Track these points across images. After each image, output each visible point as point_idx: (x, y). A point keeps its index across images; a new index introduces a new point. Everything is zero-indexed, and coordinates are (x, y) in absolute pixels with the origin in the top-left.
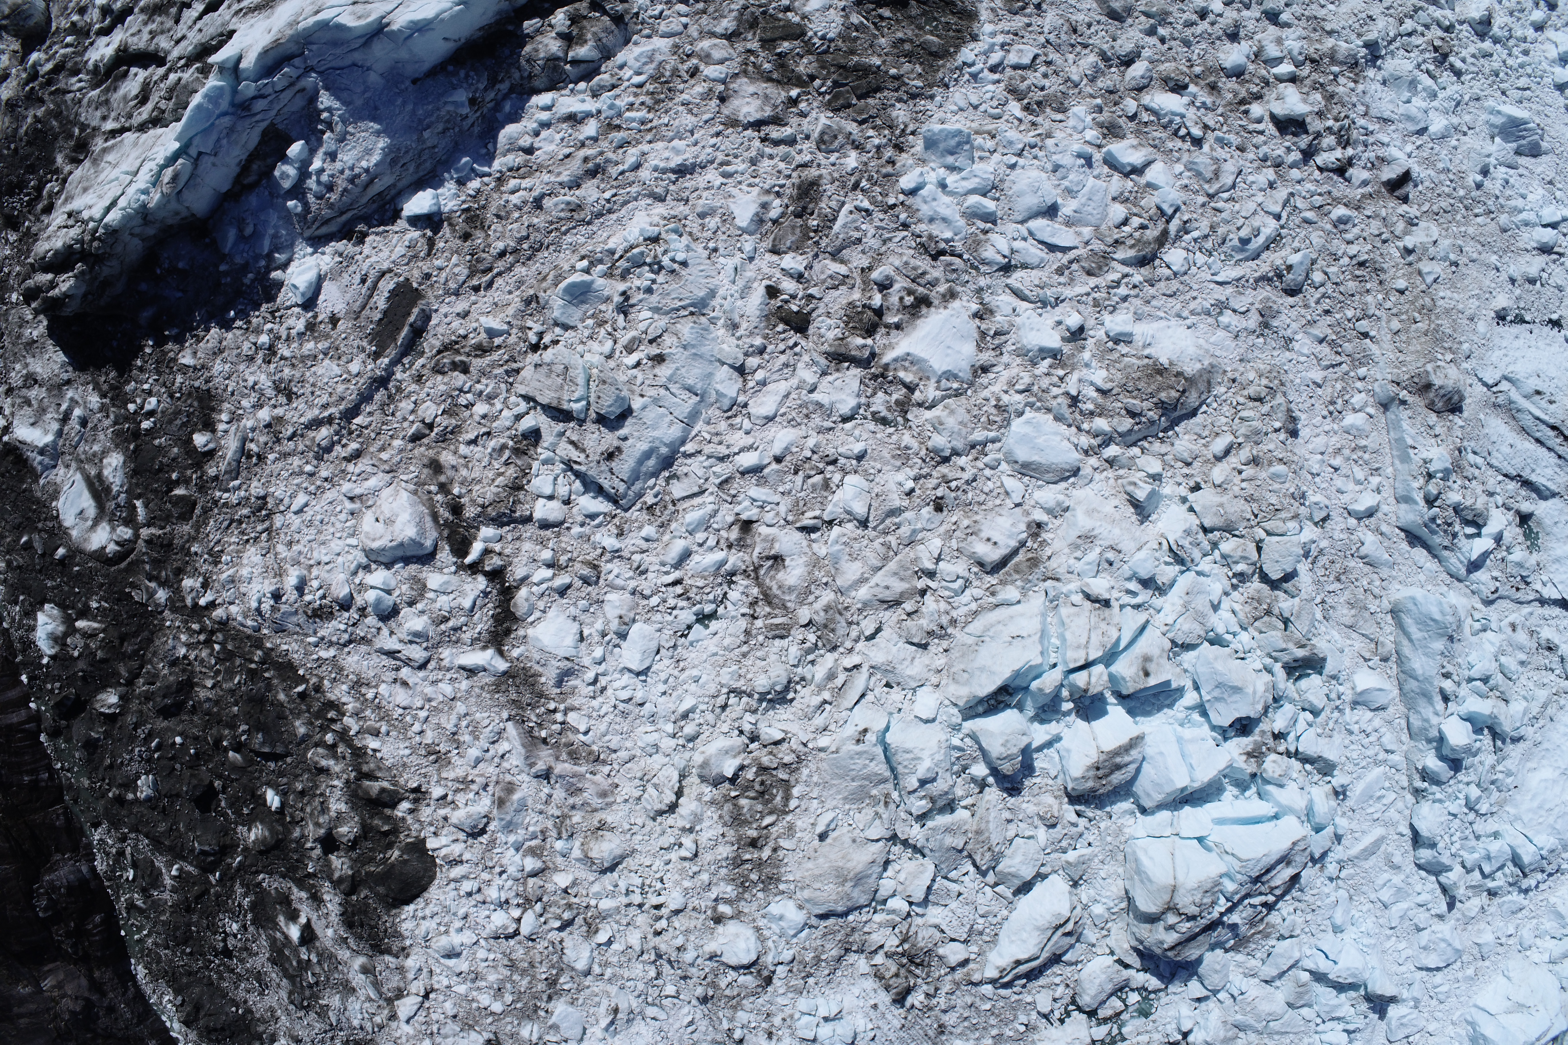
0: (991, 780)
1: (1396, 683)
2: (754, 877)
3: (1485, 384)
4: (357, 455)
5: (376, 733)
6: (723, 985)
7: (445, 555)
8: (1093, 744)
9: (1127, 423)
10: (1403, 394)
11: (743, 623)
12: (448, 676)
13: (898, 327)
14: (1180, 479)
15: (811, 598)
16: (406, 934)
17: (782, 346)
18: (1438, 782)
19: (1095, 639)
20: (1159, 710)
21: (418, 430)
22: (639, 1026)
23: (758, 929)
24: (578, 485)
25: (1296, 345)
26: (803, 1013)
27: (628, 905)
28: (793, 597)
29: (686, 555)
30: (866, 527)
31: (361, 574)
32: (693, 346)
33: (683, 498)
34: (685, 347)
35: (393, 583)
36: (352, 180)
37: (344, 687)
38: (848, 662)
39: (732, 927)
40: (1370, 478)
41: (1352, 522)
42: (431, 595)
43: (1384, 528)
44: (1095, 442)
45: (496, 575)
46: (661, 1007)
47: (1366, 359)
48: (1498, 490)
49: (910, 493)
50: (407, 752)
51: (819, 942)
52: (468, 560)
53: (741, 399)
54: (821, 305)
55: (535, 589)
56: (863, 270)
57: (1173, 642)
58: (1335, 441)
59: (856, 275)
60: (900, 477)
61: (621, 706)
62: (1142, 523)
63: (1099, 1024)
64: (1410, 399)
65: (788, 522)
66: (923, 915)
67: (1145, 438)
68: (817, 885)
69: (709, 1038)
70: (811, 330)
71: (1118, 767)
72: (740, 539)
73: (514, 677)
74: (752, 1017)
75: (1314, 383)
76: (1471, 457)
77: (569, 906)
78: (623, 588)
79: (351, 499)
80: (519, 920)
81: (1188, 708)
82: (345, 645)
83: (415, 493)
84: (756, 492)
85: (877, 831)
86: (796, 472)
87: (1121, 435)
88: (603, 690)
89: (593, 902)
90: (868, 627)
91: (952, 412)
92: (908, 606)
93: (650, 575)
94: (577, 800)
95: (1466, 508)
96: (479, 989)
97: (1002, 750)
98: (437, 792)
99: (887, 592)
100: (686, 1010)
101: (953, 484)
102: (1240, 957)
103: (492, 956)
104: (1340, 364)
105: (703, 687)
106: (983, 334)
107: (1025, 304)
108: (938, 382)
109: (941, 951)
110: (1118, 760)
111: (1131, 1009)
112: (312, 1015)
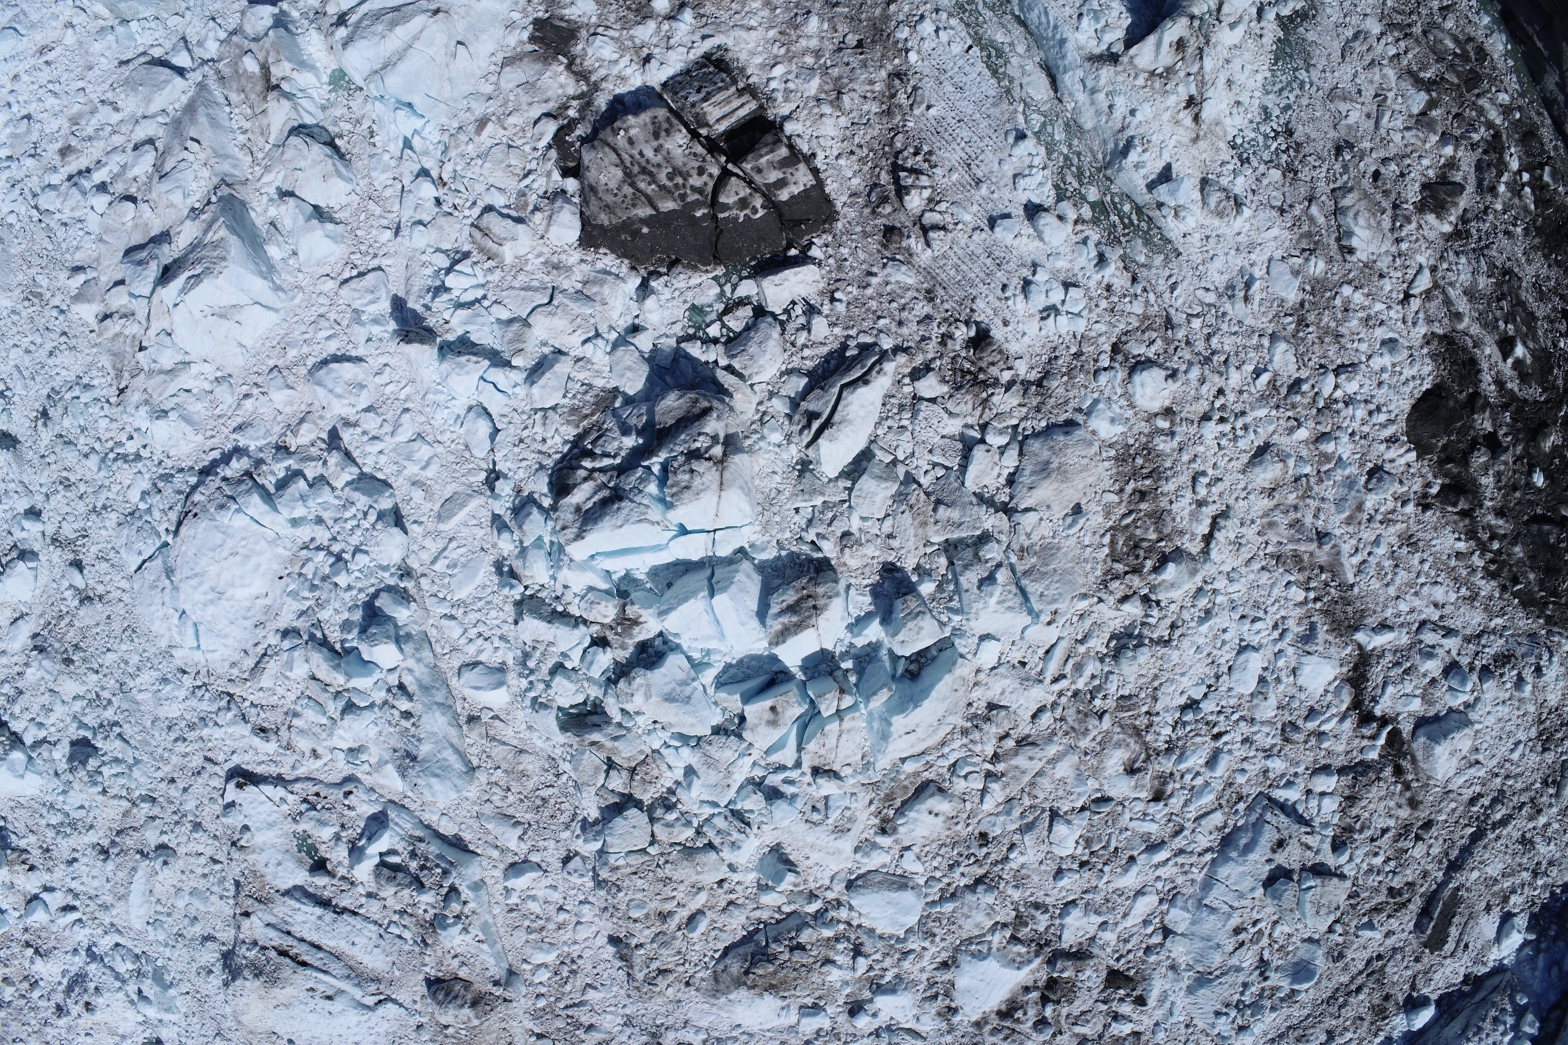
0: (914, 578)
1: (454, 693)
2: (1139, 461)
3: (395, 1001)
4: (1473, 801)
5: (1459, 555)
6: (1159, 342)
7: (1406, 728)
8: (821, 631)
9: (805, 937)
10: (498, 991)
11: (1159, 707)
12: (1402, 619)
13: (1027, 989)
14: (738, 888)
15: (1099, 739)
16: (1428, 360)
17: (1131, 956)
18: (389, 589)
19: (832, 741)
20: (741, 662)
21: (1427, 832)
22: (1220, 281)
23: (1132, 406)
24: (1300, 809)
25: (620, 1020)
26: (1079, 315)
27: (1243, 413)
28: (1116, 737)
29: (1212, 762)
30: (1051, 810)
31: (1472, 699)
32: (1211, 947)
33: (1212, 811)
34: (1218, 946)
35: (1447, 697)
36: (1480, 1029)
37: (1483, 593)
38: (1063, 684)
39: (1156, 406)
40: (518, 901)
41: (535, 858)
42: (1418, 692)
43: (495, 854)
44: (832, 913)
45: (1366, 718)
46: (1202, 303)
47: (537, 1015)
48: (363, 900)
49: (1012, 847)
50: (1433, 543)
51: (1071, 394)
52: (1390, 728)
53: (1165, 907)
54: (1095, 996)
55: (1334, 711)
56: (1061, 1033)
57: (740, 736)
58: (566, 935)
59: (1065, 1026)
60: (1022, 860)
61: (1261, 614)
62: (778, 844)
63: (748, 297)
64: (490, 987)
65: (1121, 804)
66: (966, 426)
67: (778, 922)
68: (1085, 461)
69: (1154, 271)
70: (1104, 974)
71: (792, 609)
72: (1165, 783)
73: (1350, 626)
74: (1128, 308)
75: (595, 988)
76: (407, 935)
77: (1294, 406)
78: (1262, 723)
79: (1478, 762)
80: (1336, 387)
81: (708, 665)
82: (1483, 631)
83: (1429, 778)
84: (1152, 828)
85: (1028, 521)
86: (1116, 849)
87: (807, 925)
88: (1275, 626)
89: (1274, 413)
90: (1046, 719)
91: (977, 925)
92: (1010, 743)
93: (1239, 739)
94: (1292, 515)
95: (408, 886)
96: (1363, 308)
97: (921, 624)
98: (1410, 508)
99: (1030, 754)
100: (1180, 301)
101: (972, 860)
102: (599, 383)
103: (1356, 344)
104: (567, 1007)
105: (1193, 643)
106: (947, 995)
107: (907, 1026)
108: (990, 949)
109: (945, 389)
110: (795, 619)
111: (714, 316)
112: (1498, 264)
